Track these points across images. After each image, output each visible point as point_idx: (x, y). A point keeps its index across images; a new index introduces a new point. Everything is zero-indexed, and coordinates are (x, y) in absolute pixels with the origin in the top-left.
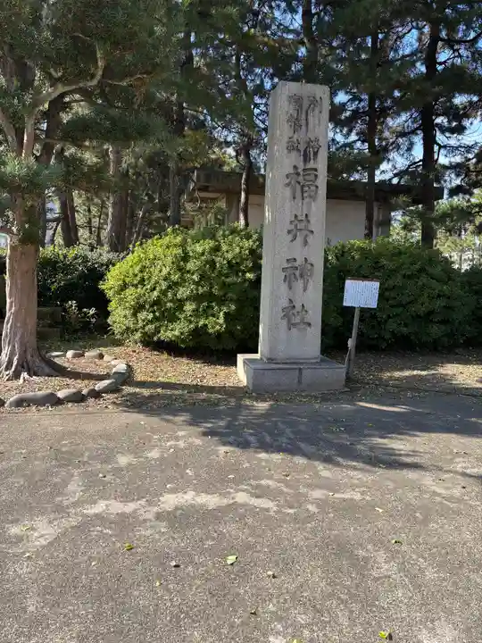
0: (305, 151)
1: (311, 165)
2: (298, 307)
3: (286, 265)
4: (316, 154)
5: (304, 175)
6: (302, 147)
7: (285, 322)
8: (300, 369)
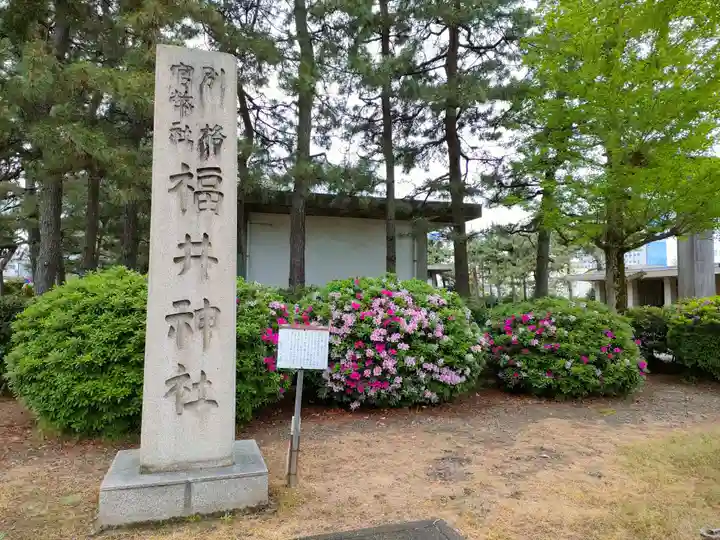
0: (201, 143)
1: (211, 162)
2: (195, 376)
3: (173, 311)
4: (217, 147)
5: (199, 178)
6: (196, 136)
7: (171, 402)
8: (188, 485)
